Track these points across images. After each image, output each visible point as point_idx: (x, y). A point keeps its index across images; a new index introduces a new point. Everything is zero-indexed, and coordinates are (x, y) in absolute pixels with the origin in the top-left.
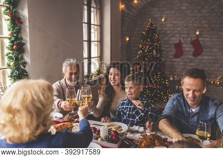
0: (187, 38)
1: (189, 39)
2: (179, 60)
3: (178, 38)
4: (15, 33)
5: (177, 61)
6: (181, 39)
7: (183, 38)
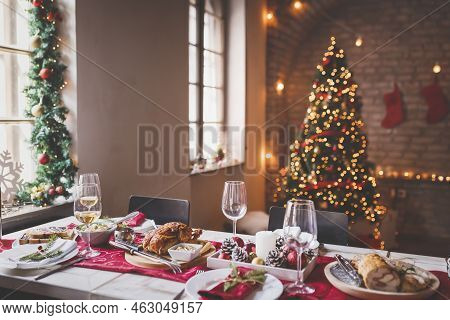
0: (411, 82)
1: (416, 84)
2: (395, 131)
3: (392, 84)
4: (45, 41)
5: (391, 133)
6: (399, 85)
7: (403, 82)
